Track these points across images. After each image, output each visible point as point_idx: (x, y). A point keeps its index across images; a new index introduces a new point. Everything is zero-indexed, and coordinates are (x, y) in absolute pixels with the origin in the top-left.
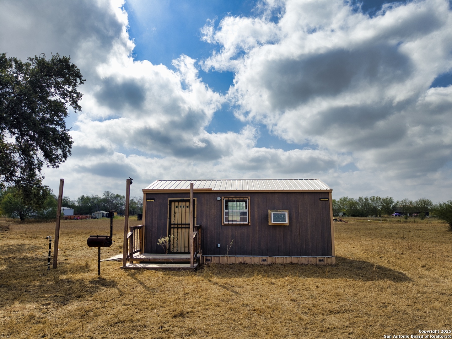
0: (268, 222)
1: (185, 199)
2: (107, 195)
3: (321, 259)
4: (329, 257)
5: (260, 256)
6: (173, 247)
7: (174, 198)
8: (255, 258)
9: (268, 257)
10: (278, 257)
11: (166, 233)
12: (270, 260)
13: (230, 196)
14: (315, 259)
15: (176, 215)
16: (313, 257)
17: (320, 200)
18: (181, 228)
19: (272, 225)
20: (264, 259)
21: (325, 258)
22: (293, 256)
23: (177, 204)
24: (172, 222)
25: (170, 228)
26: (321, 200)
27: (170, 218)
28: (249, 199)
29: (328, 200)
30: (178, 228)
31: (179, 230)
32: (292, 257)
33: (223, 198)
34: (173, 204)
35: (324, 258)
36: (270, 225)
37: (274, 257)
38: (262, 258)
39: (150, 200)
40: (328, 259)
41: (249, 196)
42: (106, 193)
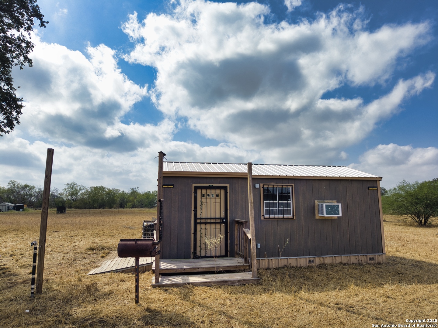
0: (315, 215)
1: (214, 185)
2: (12, 185)
3: (372, 257)
4: (379, 255)
5: (307, 257)
6: (201, 249)
7: (200, 183)
8: (301, 259)
9: (316, 258)
10: (327, 257)
11: (191, 230)
12: (318, 261)
13: (270, 183)
14: (365, 257)
15: (204, 206)
16: (363, 255)
17: (368, 189)
18: (211, 223)
19: (320, 219)
20: (311, 260)
21: (376, 255)
22: (343, 254)
23: (204, 191)
24: (199, 216)
25: (196, 224)
26: (370, 189)
27: (195, 211)
28: (293, 187)
29: (376, 189)
30: (206, 223)
31: (208, 226)
32: (342, 256)
33: (262, 185)
34: (199, 191)
35: (374, 256)
36: (317, 219)
37: (322, 257)
38: (309, 259)
39: (168, 186)
40: (379, 256)
41: (293, 184)
42: (11, 183)
